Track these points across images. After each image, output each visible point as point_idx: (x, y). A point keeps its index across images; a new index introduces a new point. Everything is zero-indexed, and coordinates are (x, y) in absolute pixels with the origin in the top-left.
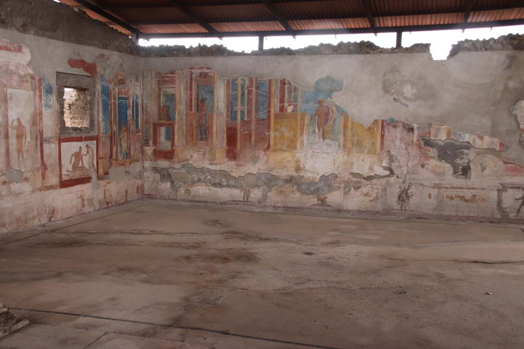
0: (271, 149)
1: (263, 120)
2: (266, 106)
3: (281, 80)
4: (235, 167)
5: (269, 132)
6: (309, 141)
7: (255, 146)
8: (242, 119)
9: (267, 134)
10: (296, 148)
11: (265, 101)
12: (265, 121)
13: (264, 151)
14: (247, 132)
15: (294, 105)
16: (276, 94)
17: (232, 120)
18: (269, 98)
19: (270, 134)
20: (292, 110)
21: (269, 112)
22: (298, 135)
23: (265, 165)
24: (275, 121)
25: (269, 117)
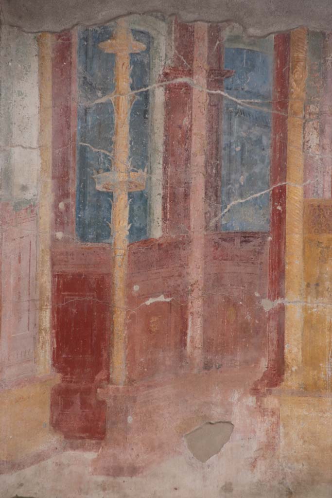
0: (291, 381)
1: (246, 237)
2: (262, 169)
4: (101, 479)
5: (278, 293)
7: (207, 366)
8: (138, 232)
9: (268, 305)
11: (259, 141)
12: (256, 242)
13: (255, 391)
14: (161, 298)
16: (312, 108)
17: (83, 238)
18: (281, 125)
19: (282, 309)
21: (280, 195)
23: (261, 465)
24: (308, 242)
25: (279, 220)
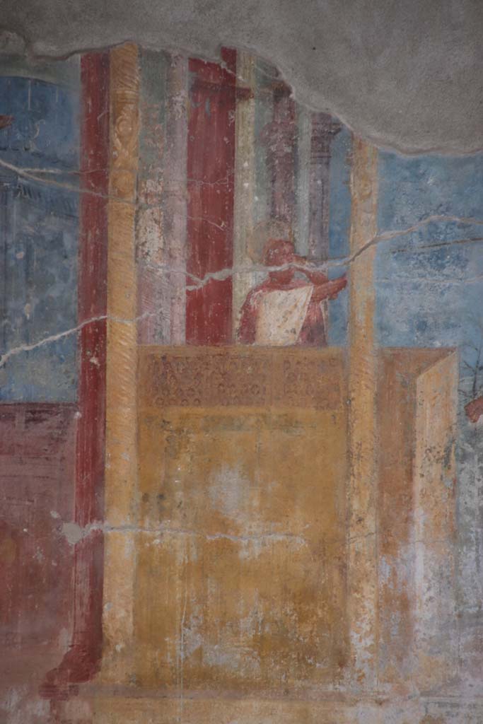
0: (115, 669)
1: (36, 412)
2: (64, 291)
3: (195, 63)
5: (93, 513)
6: (459, 597)
9: (74, 534)
10: (342, 659)
11: (57, 242)
12: (54, 420)
13: (49, 690)
15: (316, 280)
16: (150, 185)
18: (96, 215)
19: (99, 540)
20: (297, 319)
21: (96, 338)
22: (361, 541)
24: (144, 420)
25: (94, 382)
